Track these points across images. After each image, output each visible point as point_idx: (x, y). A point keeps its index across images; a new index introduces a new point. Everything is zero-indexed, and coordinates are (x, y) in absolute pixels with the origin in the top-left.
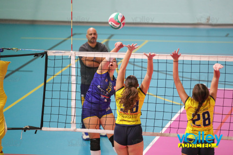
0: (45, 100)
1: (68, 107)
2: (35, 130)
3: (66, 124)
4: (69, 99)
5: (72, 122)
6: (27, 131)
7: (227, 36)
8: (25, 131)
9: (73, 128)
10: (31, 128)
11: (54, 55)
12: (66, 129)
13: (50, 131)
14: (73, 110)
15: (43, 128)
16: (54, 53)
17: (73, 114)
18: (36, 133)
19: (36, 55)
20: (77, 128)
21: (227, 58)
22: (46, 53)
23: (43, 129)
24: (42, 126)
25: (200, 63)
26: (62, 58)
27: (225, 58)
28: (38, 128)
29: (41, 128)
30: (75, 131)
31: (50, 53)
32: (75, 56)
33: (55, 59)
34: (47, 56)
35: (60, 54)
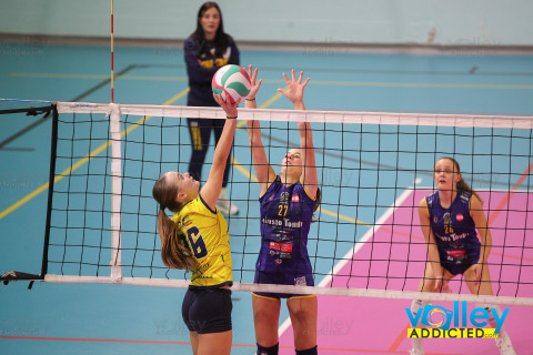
0: (53, 212)
1: (105, 229)
2: (29, 282)
3: (100, 267)
4: (105, 212)
5: (112, 263)
6: (11, 283)
7: (472, 72)
8: (6, 283)
9: (115, 275)
10: (21, 276)
11: (71, 111)
12: (100, 278)
13: (62, 283)
14: (116, 236)
15: (46, 277)
16: (72, 107)
17: (115, 244)
18: (30, 287)
19: (32, 112)
20: (124, 275)
21: (458, 120)
22: (54, 107)
23: (49, 278)
24: (45, 271)
25: (398, 131)
26: (92, 119)
27: (453, 121)
28: (37, 277)
29: (42, 277)
30: (119, 283)
31: (64, 108)
32: (120, 115)
33: (74, 120)
34: (56, 115)
35: (87, 111)
